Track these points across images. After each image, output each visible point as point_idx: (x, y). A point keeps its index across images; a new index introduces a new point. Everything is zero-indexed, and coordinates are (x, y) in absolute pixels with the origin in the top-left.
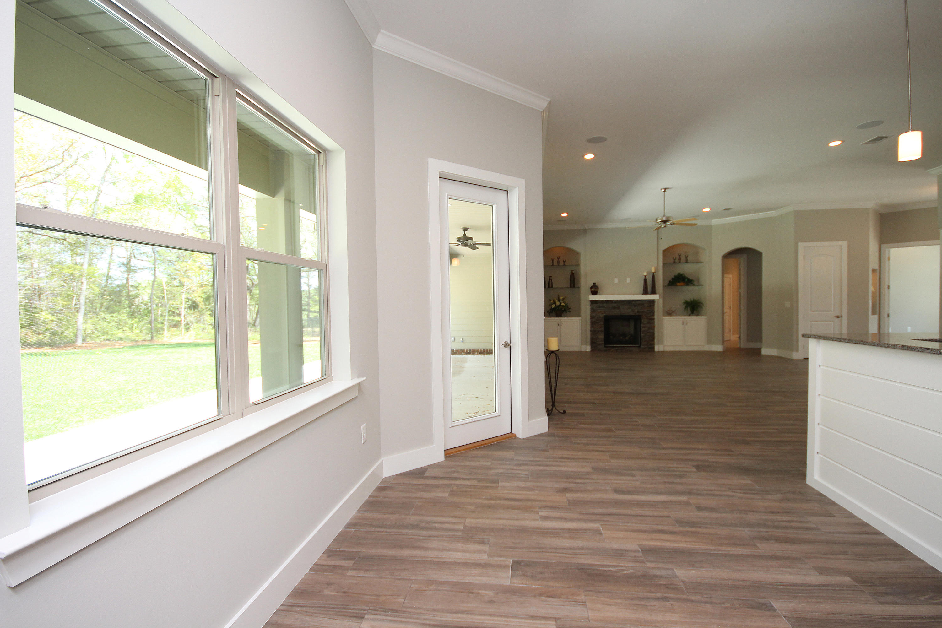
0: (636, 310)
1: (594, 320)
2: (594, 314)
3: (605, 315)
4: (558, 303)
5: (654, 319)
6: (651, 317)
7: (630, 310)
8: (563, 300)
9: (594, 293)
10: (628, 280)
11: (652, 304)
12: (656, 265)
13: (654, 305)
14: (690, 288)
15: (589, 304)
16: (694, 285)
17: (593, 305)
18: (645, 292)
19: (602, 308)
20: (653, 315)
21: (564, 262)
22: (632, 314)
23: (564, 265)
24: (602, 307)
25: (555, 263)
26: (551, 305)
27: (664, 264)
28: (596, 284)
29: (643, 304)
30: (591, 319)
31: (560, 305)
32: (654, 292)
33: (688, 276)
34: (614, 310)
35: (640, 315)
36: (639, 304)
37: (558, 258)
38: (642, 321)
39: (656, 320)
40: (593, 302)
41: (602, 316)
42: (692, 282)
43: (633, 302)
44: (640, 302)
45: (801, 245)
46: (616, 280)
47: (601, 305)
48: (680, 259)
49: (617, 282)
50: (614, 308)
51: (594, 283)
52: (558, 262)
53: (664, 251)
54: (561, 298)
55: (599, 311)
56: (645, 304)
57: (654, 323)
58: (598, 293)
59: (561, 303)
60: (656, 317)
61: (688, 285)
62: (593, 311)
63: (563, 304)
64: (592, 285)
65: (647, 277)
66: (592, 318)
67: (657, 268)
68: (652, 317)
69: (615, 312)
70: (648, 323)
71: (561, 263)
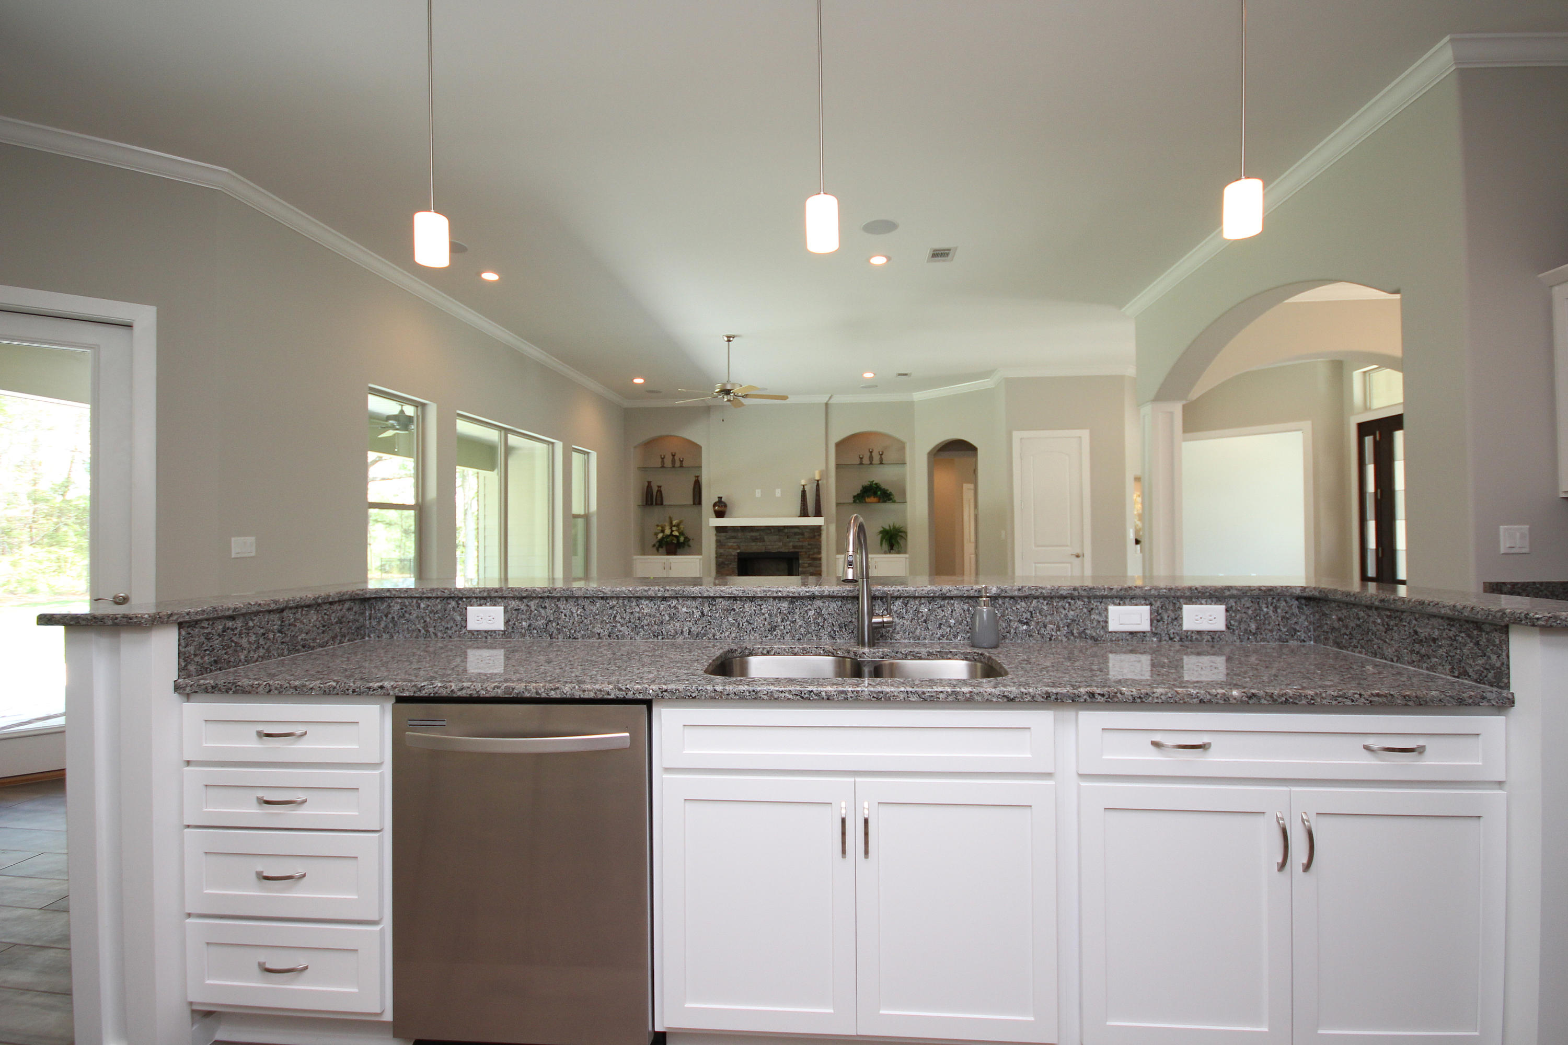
0: (791, 544)
1: (721, 560)
2: (722, 551)
3: (739, 551)
4: (668, 532)
5: (820, 559)
6: (815, 556)
7: (781, 544)
8: (678, 525)
9: (720, 514)
10: (778, 493)
11: (816, 534)
12: (823, 467)
13: (820, 535)
14: (888, 506)
15: (714, 532)
16: (894, 502)
17: (719, 534)
18: (804, 513)
19: (734, 540)
20: (820, 553)
21: (681, 462)
22: (783, 550)
23: (681, 466)
24: (734, 538)
25: (668, 463)
26: (656, 534)
27: (838, 466)
28: (723, 500)
29: (803, 534)
30: (716, 557)
31: (671, 535)
32: (818, 513)
33: (883, 486)
34: (753, 544)
35: (797, 553)
36: (796, 534)
37: (673, 456)
38: (800, 562)
39: (824, 561)
40: (719, 529)
41: (734, 553)
42: (891, 497)
43: (786, 530)
44: (796, 530)
45: (1017, 435)
46: (758, 493)
47: (733, 534)
48: (871, 458)
49: (760, 496)
50: (755, 540)
51: (719, 497)
52: (673, 461)
53: (839, 445)
54: (674, 522)
55: (730, 544)
56: (806, 534)
57: (820, 566)
58: (726, 515)
59: (672, 531)
60: (824, 555)
61: (885, 502)
62: (719, 544)
63: (676, 533)
64: (717, 500)
65: (807, 488)
66: (718, 556)
67: (825, 473)
68: (819, 556)
69: (755, 547)
70: (810, 565)
71: (678, 464)
